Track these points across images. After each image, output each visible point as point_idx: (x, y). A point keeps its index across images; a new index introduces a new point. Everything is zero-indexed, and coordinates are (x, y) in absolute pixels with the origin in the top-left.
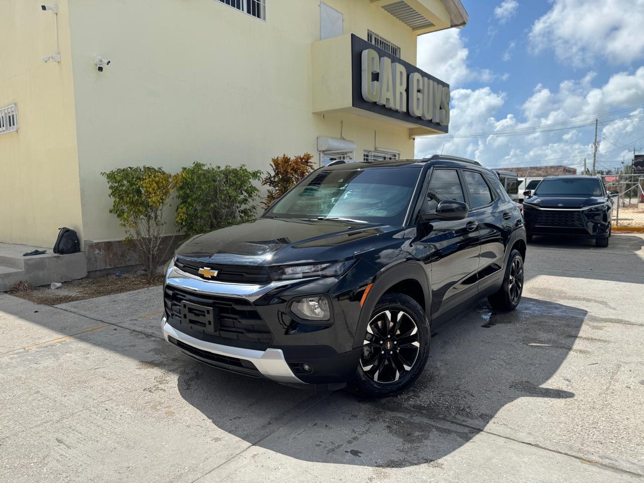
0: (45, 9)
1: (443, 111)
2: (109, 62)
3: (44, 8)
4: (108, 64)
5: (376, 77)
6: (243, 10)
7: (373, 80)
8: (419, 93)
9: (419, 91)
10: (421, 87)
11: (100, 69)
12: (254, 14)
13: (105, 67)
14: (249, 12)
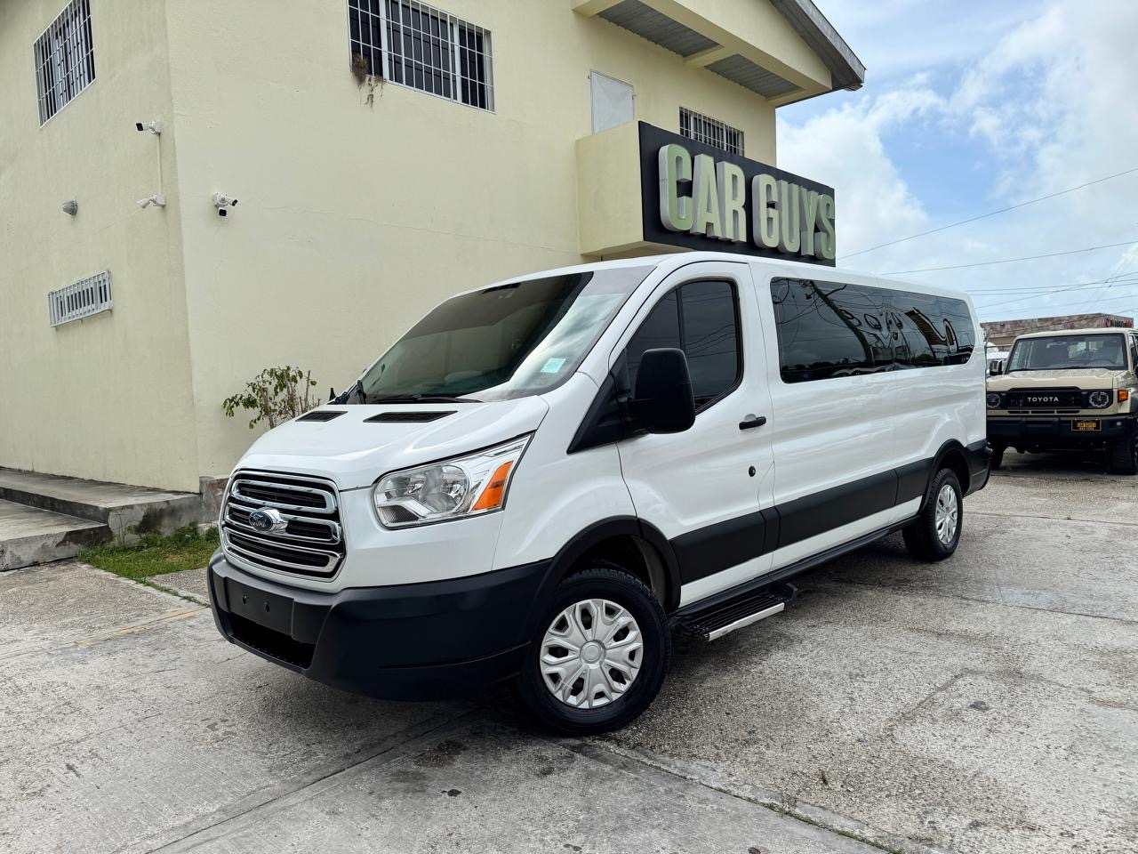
0: (142, 129)
1: (822, 235)
2: (236, 201)
3: (140, 127)
4: (233, 204)
5: (686, 189)
6: (455, 98)
7: (679, 195)
8: (770, 209)
9: (771, 205)
10: (774, 199)
11: (223, 213)
12: (474, 103)
13: (228, 208)
14: (465, 100)
